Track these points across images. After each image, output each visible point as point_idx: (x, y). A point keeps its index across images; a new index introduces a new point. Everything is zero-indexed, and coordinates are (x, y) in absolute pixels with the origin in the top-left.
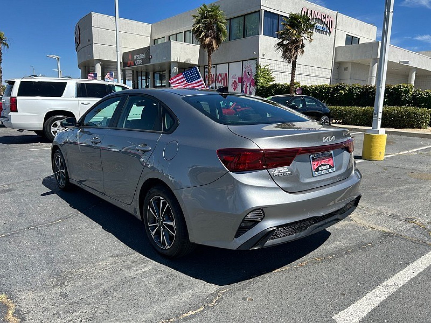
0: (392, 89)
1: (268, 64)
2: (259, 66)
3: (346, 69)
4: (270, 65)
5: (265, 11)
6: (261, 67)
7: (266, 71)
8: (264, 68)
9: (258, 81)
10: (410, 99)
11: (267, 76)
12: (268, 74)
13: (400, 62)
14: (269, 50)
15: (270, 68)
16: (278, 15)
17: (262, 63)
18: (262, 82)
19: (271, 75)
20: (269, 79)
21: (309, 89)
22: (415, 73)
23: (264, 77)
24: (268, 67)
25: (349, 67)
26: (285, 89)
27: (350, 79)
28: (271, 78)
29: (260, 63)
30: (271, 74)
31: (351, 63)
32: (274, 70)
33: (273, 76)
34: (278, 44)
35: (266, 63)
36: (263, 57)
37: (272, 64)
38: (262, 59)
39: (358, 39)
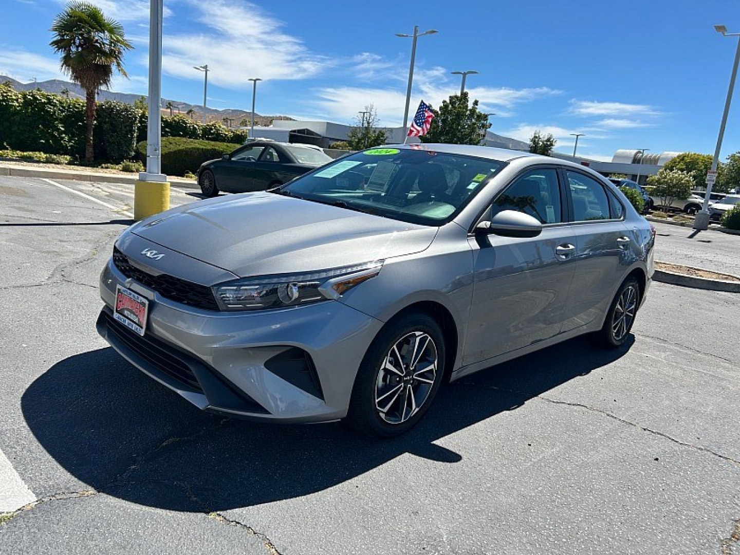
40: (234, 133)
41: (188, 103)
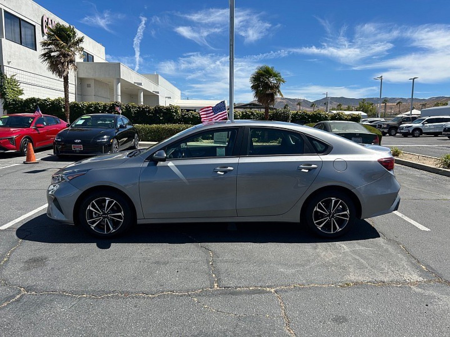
0: (165, 109)
1: (15, 74)
2: (5, 75)
3: (89, 86)
4: (16, 76)
5: (5, 11)
6: (8, 77)
7: (13, 82)
8: (11, 79)
9: (7, 93)
10: (181, 118)
11: (15, 88)
12: (16, 85)
13: (135, 83)
14: (13, 57)
15: (16, 78)
16: (20, 19)
17: (8, 72)
18: (10, 96)
19: (19, 87)
20: (17, 91)
21: (82, 106)
22: (142, 93)
23: (12, 89)
24: (15, 77)
25: (92, 83)
26: (50, 104)
27: (95, 95)
28: (20, 91)
29: (5, 71)
30: (18, 85)
31: (93, 80)
32: (22, 82)
33: (21, 88)
34: (44, 55)
35: (12, 73)
36: (8, 65)
37: (18, 74)
38: (8, 68)
39: (92, 57)
40: (351, 116)
41: (403, 98)
